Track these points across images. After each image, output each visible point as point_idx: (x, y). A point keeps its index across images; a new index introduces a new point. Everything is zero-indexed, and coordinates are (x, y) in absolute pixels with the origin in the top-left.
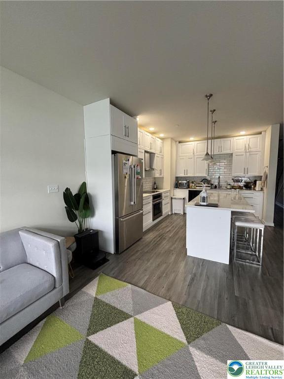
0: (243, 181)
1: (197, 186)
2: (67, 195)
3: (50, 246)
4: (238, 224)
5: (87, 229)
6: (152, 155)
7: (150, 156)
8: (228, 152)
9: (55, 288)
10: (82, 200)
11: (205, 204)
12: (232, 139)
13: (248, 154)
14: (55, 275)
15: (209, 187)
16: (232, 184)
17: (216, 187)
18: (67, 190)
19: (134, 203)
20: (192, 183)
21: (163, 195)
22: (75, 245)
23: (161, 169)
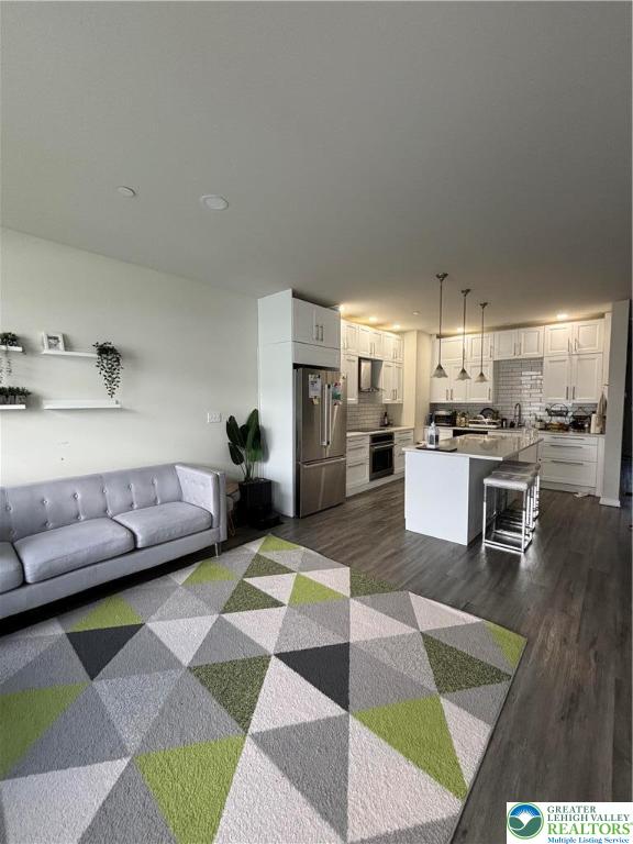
0: (570, 414)
1: (471, 423)
2: (231, 425)
3: (209, 479)
4: (488, 482)
5: (257, 478)
6: (376, 365)
7: (372, 366)
8: (535, 354)
9: (211, 528)
10: (251, 434)
11: (433, 446)
12: (541, 329)
13: (576, 358)
14: (212, 512)
15: (494, 424)
16: (547, 419)
17: (512, 425)
18: (232, 418)
19: (328, 443)
20: (463, 415)
21: (396, 436)
22: (238, 495)
23: (396, 387)
